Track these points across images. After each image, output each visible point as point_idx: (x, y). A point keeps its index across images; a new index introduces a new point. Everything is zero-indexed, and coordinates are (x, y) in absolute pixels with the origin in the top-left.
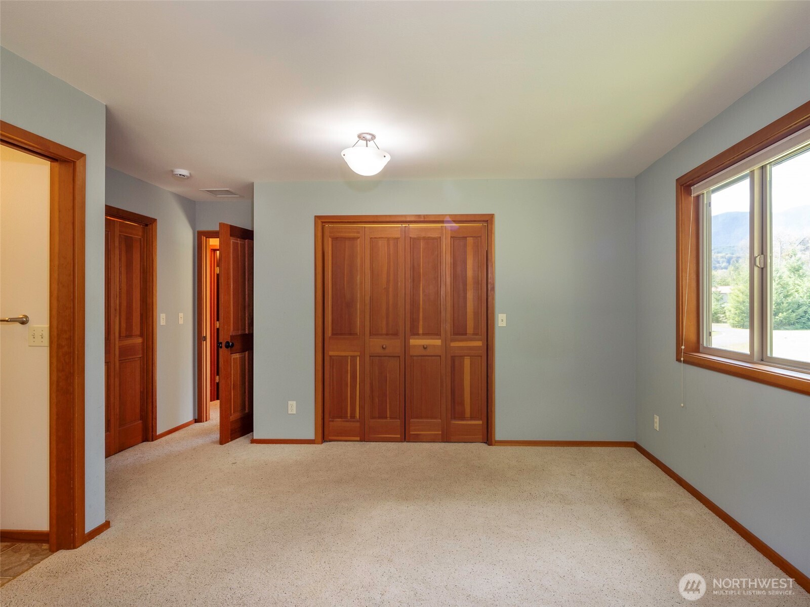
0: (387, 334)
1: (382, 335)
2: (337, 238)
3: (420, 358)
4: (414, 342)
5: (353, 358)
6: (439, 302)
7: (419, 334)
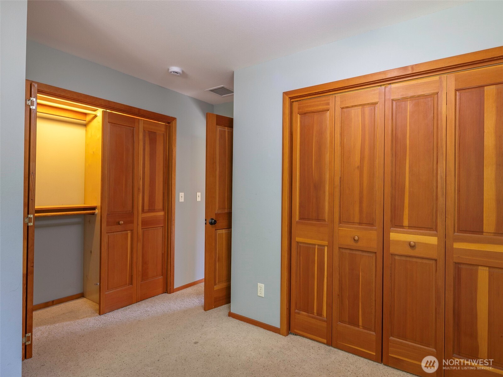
0: (360, 223)
1: (353, 223)
2: (305, 114)
3: (404, 258)
4: (395, 236)
5: (321, 247)
6: (435, 184)
7: (403, 226)
